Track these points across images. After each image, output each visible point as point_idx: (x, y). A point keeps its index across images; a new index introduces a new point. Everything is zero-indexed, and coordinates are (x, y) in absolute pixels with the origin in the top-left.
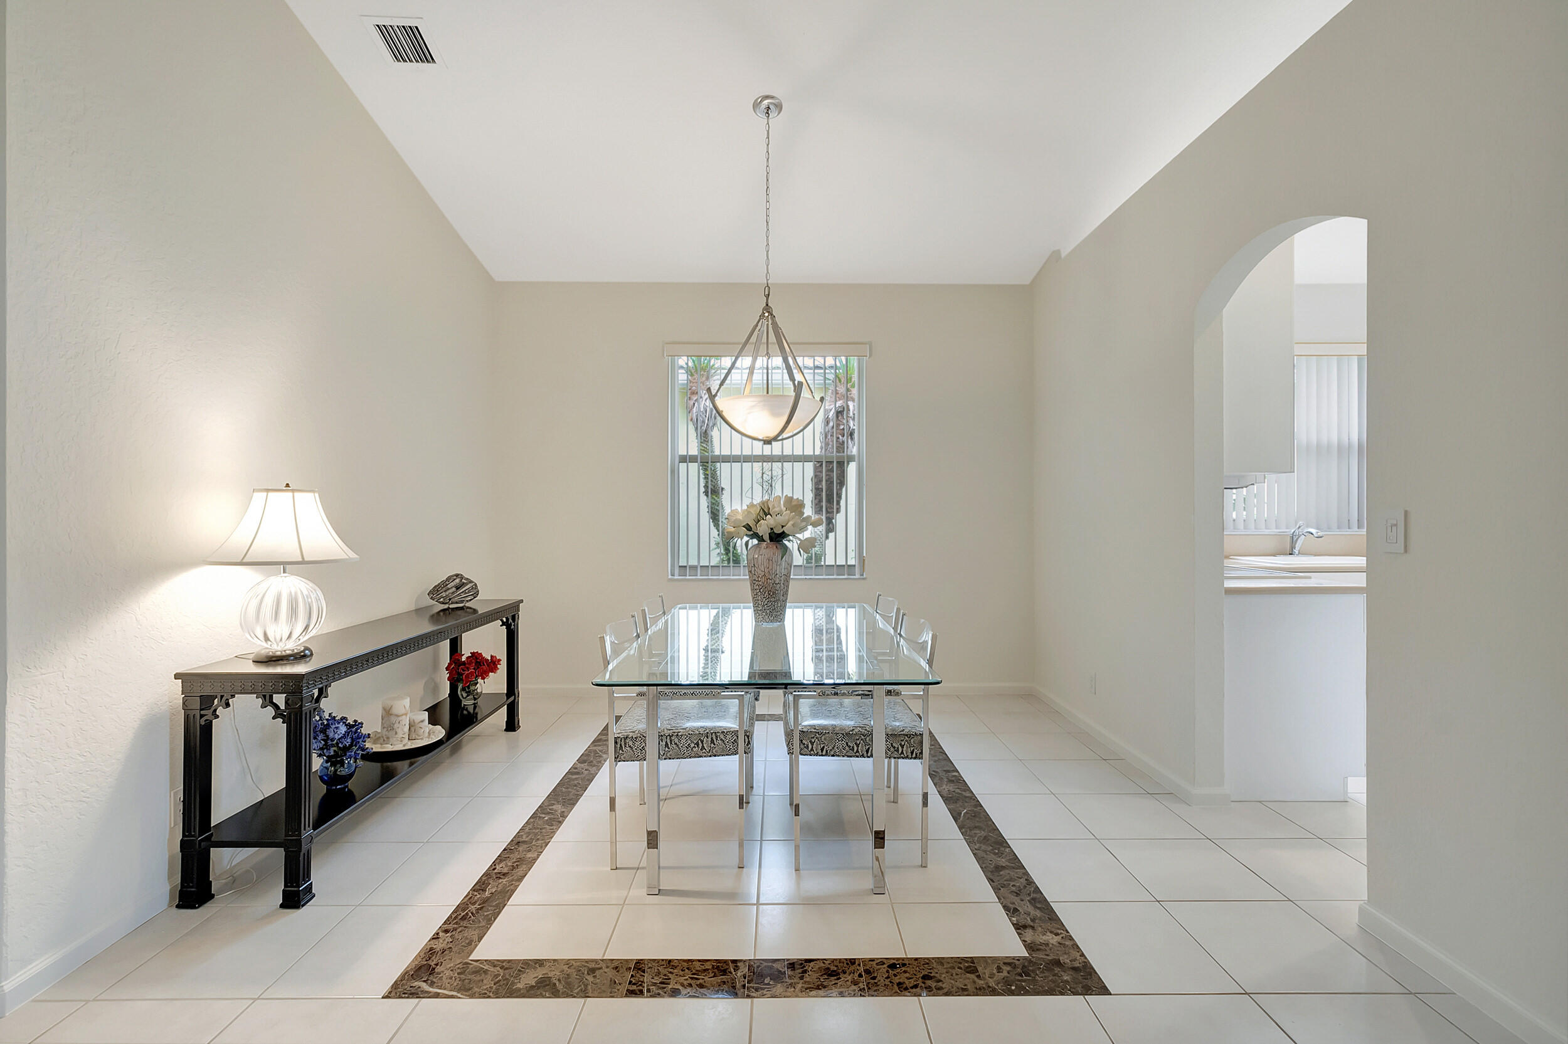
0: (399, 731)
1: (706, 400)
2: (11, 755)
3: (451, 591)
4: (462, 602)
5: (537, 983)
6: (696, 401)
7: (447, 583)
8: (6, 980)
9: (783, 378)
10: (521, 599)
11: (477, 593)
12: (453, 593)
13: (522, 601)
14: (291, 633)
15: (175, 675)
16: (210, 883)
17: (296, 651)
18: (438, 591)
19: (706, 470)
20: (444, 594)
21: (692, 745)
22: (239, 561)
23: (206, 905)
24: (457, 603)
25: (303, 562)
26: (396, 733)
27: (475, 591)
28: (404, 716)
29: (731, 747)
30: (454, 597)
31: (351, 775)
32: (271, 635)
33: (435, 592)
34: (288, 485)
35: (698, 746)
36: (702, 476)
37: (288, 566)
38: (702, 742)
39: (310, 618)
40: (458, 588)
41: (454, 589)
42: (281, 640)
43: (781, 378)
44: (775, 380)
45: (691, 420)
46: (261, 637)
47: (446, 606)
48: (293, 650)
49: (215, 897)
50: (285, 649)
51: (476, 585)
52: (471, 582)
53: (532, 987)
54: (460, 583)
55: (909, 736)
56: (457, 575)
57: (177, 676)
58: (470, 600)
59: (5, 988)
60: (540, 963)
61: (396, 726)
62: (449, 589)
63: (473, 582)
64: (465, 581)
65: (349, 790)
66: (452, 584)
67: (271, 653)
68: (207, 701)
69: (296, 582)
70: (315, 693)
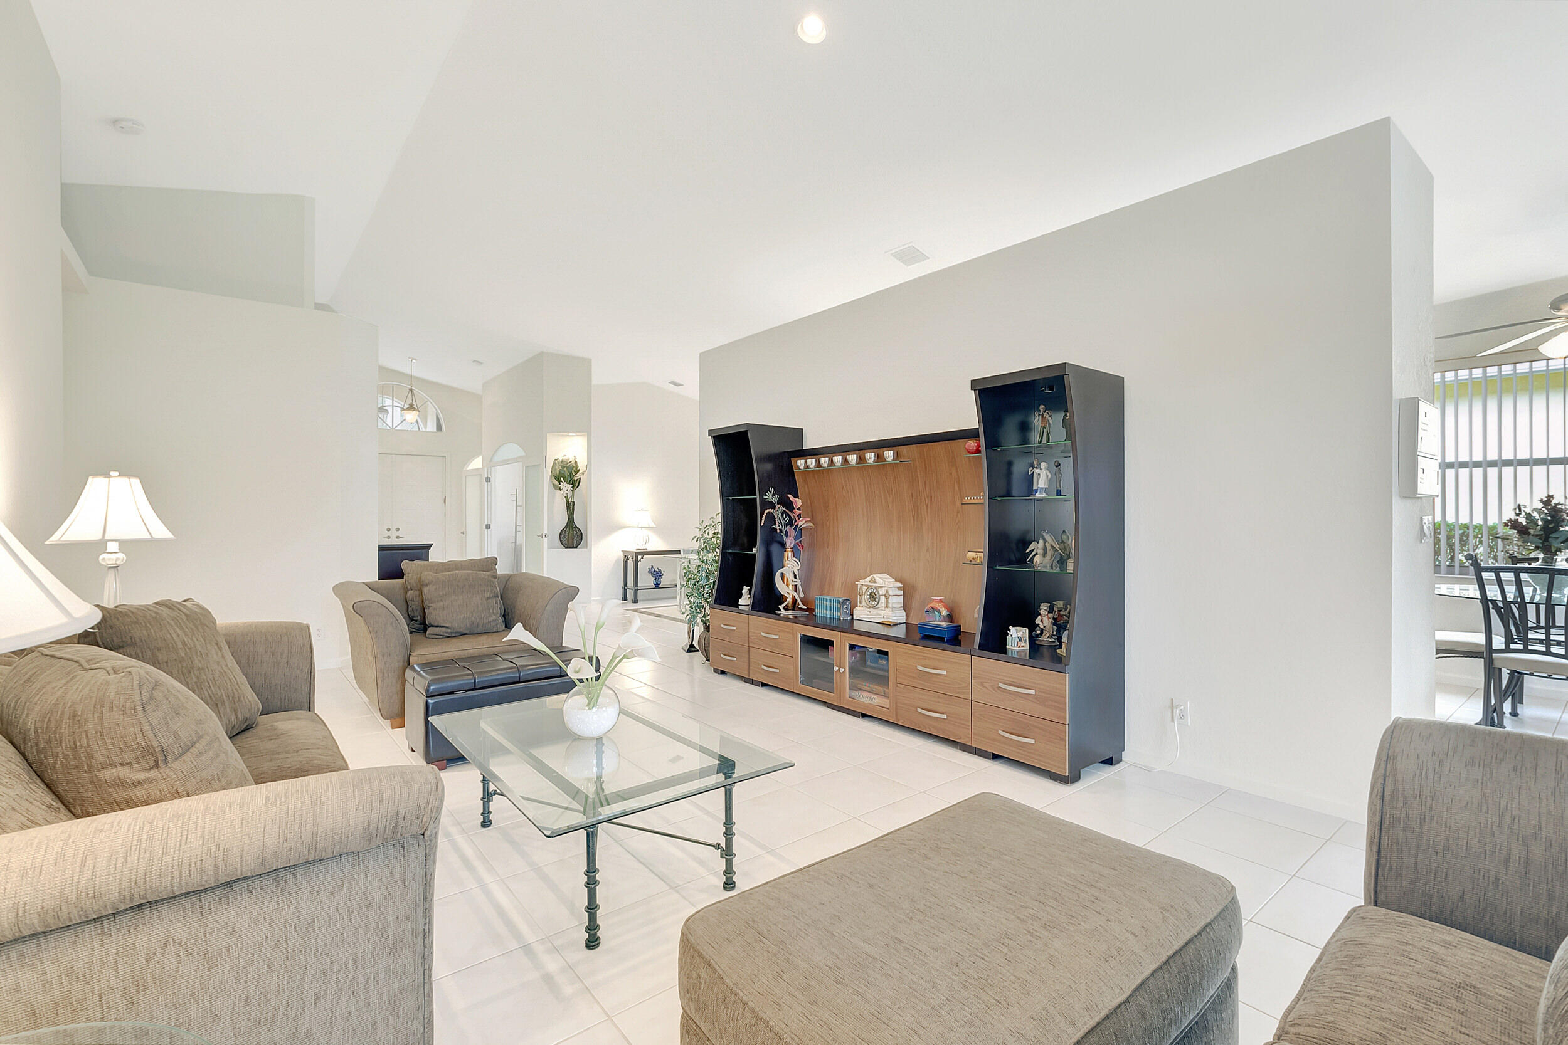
2: (593, 559)
16: (627, 596)
22: (629, 527)
23: (626, 601)
32: (640, 545)
39: (647, 542)
42: (642, 546)
46: (638, 545)
48: (644, 548)
49: (628, 600)
50: (642, 548)
67: (640, 549)
68: (625, 556)
69: (646, 532)
70: (640, 557)
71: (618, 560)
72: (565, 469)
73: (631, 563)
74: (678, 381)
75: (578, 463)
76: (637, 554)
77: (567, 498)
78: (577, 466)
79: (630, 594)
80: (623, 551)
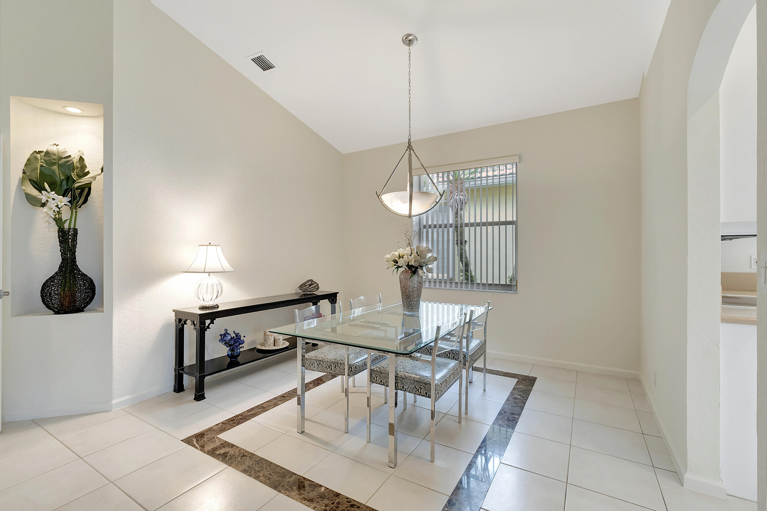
0: (268, 342)
1: (457, 196)
2: (114, 330)
3: (307, 287)
4: (311, 291)
5: (223, 454)
6: (452, 196)
7: (306, 283)
8: (114, 400)
9: (513, 179)
10: (338, 292)
11: (318, 288)
12: (308, 287)
13: (338, 293)
14: (212, 298)
15: (173, 310)
16: (184, 385)
17: (213, 305)
18: (302, 286)
19: (457, 232)
20: (304, 288)
21: (328, 367)
22: (186, 271)
23: (181, 393)
24: (309, 292)
25: (224, 272)
26: (267, 343)
27: (317, 287)
28: (270, 336)
29: (343, 371)
30: (308, 289)
31: (238, 355)
32: (205, 299)
33: (301, 287)
34: (210, 243)
35: (330, 368)
36: (456, 235)
37: (211, 274)
38: (331, 366)
39: (218, 293)
40: (310, 285)
41: (308, 286)
42: (208, 301)
43: (512, 180)
44: (508, 181)
45: (450, 206)
46: (202, 299)
47: (305, 293)
48: (212, 305)
49: (185, 391)
50: (209, 304)
51: (318, 284)
52: (316, 283)
53: (220, 454)
54: (311, 283)
55: (426, 384)
56: (311, 280)
57: (174, 311)
58: (315, 291)
59: (113, 402)
60: (233, 446)
61: (267, 339)
62: (306, 286)
63: (317, 283)
64: (313, 283)
65: (238, 361)
66: (308, 284)
67: (205, 306)
68: (180, 320)
69: (214, 279)
70: (208, 322)
71: (166, 327)
72: (55, 168)
73: (190, 333)
74: (270, 58)
75: (87, 162)
76: (203, 317)
77: (58, 221)
78: (84, 167)
79: (188, 381)
80: (177, 312)
